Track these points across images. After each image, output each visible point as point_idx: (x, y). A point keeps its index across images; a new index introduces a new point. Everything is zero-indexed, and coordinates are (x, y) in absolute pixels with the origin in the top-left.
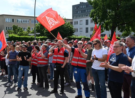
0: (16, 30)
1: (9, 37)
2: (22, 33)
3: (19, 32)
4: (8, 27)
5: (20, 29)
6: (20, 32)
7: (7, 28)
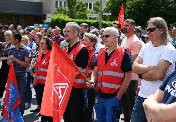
0: (73, 8)
1: (52, 20)
2: (84, 13)
3: (78, 10)
4: (60, 2)
5: (81, 5)
6: (81, 11)
7: (57, 2)
